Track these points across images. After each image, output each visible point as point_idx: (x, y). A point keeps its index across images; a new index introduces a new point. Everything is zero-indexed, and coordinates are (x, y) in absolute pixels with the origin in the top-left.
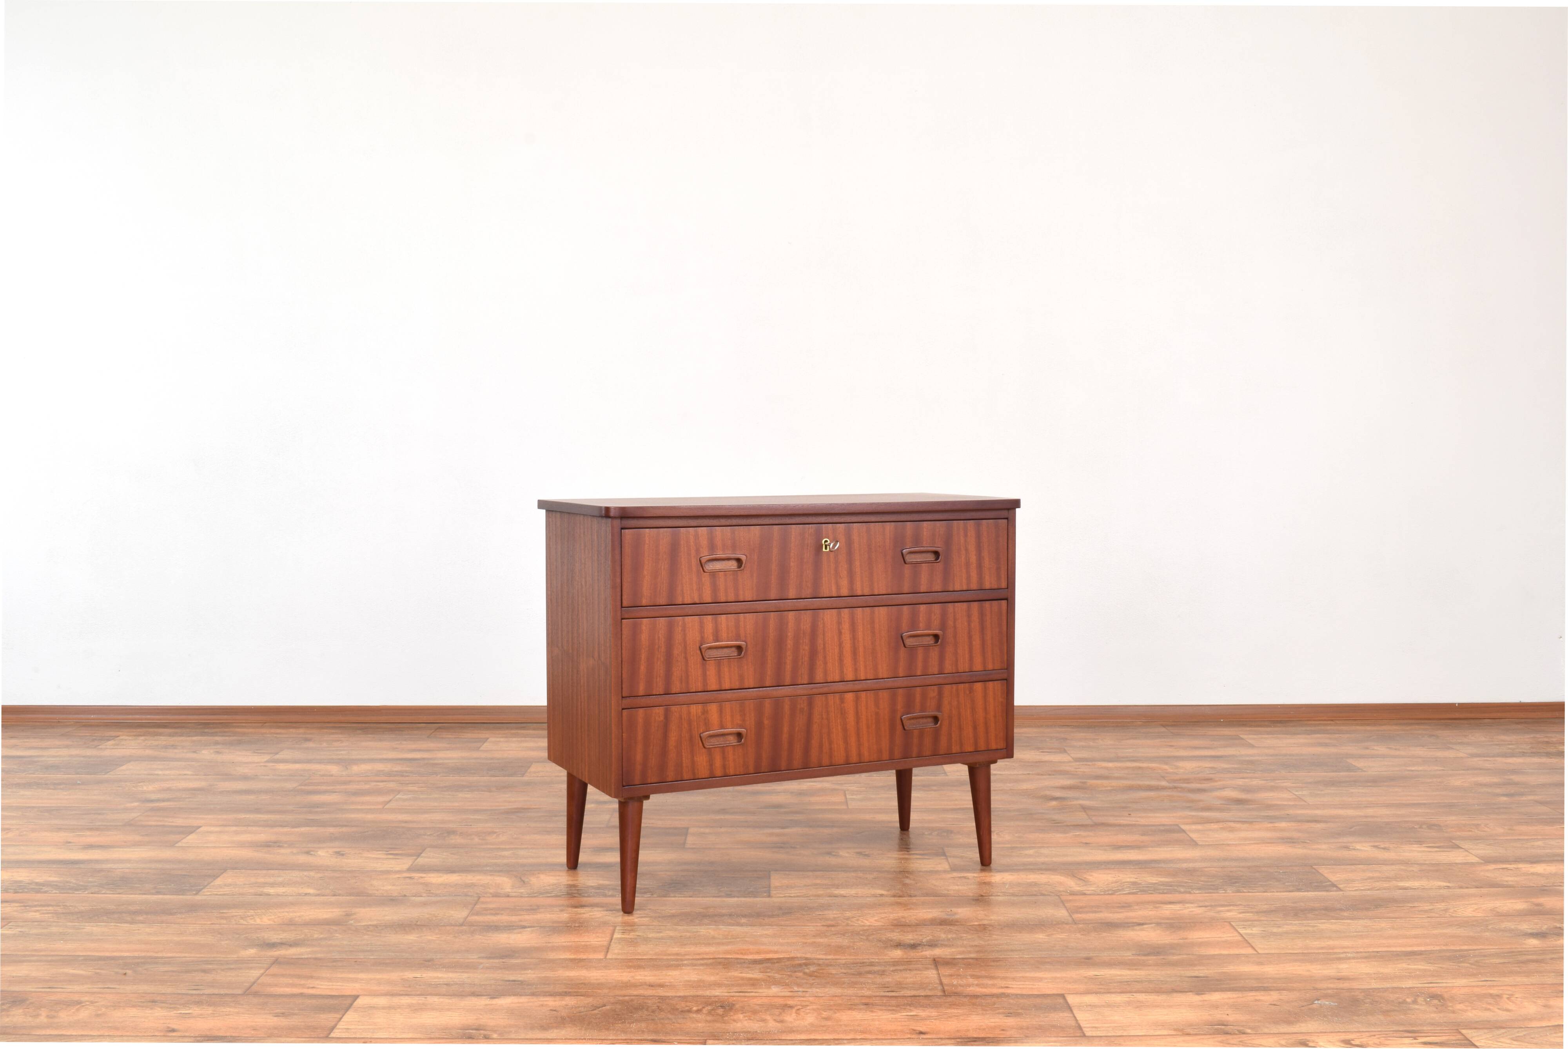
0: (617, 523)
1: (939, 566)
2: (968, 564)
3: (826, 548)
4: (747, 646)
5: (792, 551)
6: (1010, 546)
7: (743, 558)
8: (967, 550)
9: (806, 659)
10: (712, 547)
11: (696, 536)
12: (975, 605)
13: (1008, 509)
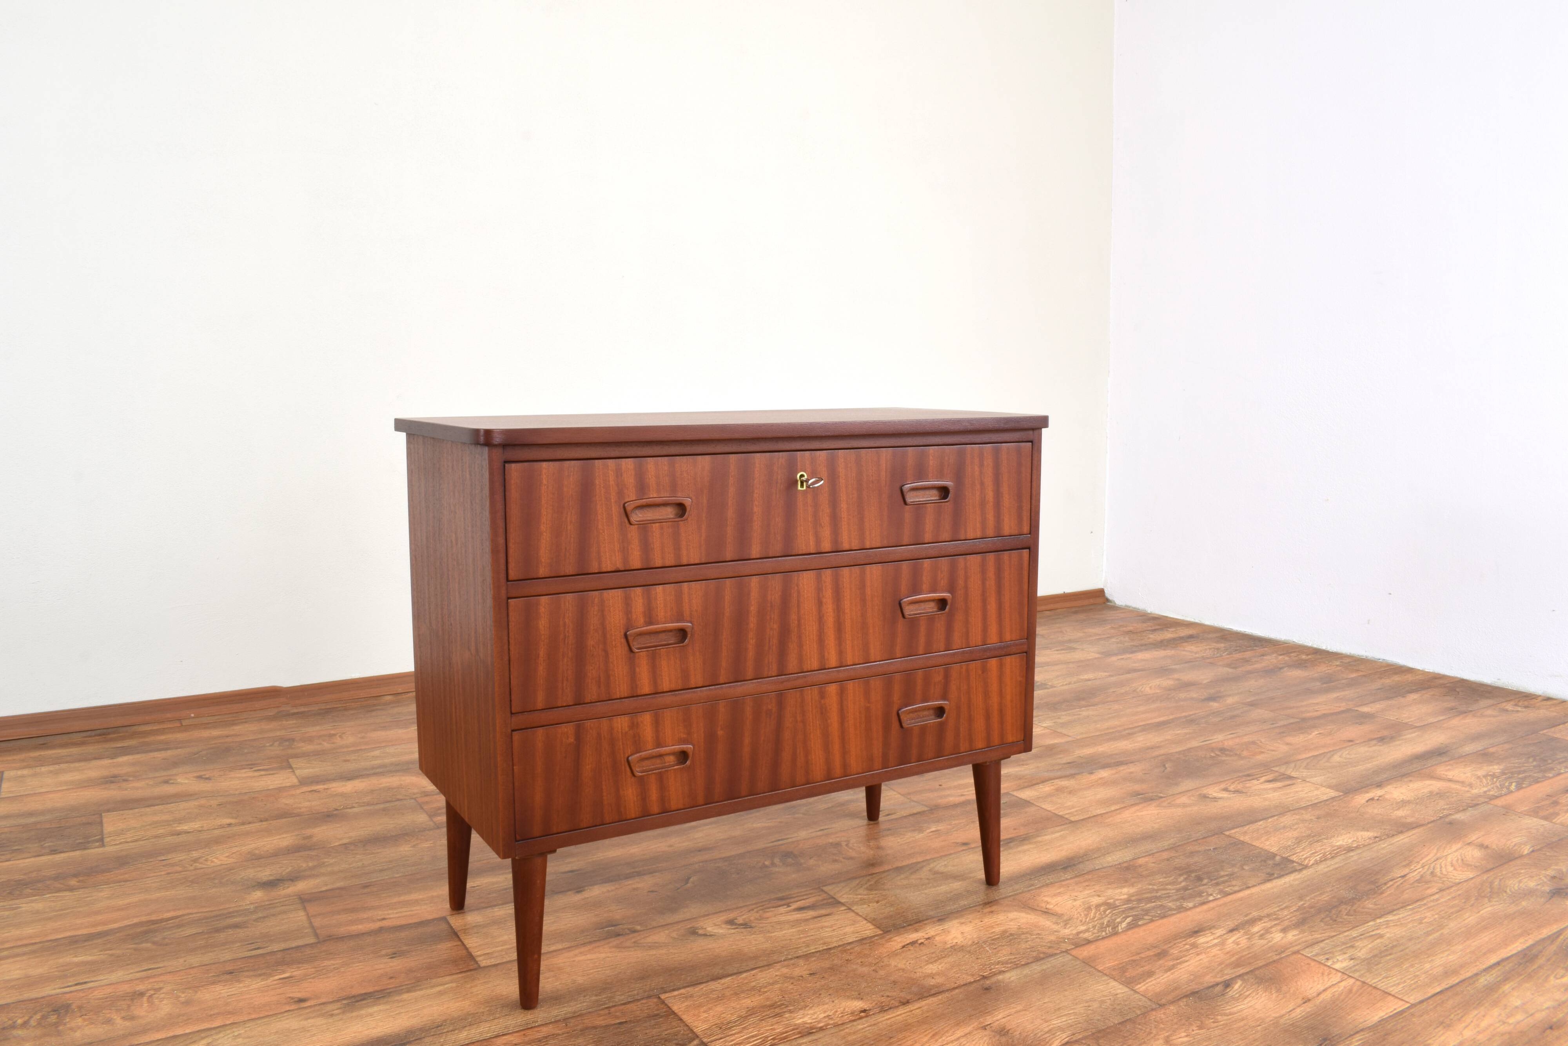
0: (498, 453)
1: (948, 506)
2: (983, 503)
3: (802, 486)
4: (693, 628)
5: (756, 491)
6: (1034, 477)
7: (687, 502)
8: (982, 484)
9: (775, 641)
10: (642, 487)
11: (618, 472)
12: (991, 557)
13: (1033, 429)
